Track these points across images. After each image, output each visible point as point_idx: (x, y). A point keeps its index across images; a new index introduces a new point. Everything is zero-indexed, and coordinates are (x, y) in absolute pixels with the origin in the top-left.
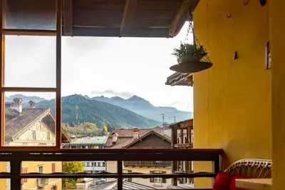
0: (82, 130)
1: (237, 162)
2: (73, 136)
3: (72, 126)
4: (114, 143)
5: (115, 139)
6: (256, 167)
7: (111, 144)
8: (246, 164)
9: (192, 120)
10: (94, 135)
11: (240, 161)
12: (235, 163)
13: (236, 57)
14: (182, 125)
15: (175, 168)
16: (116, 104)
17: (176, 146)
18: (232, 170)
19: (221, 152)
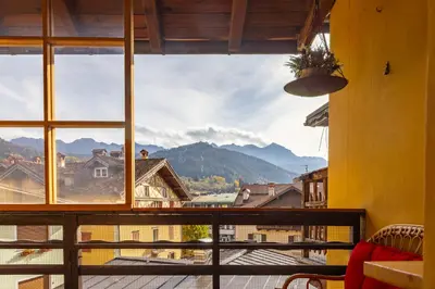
0: (208, 185)
1: (386, 228)
2: (197, 193)
3: (196, 180)
4: (245, 201)
5: (246, 196)
6: (412, 236)
7: (242, 202)
8: (398, 232)
9: (326, 169)
10: (223, 191)
11: (389, 227)
12: (382, 230)
13: (388, 71)
14: (316, 177)
15: (306, 235)
16: (249, 153)
17: (308, 205)
18: (377, 240)
19: (362, 213)
